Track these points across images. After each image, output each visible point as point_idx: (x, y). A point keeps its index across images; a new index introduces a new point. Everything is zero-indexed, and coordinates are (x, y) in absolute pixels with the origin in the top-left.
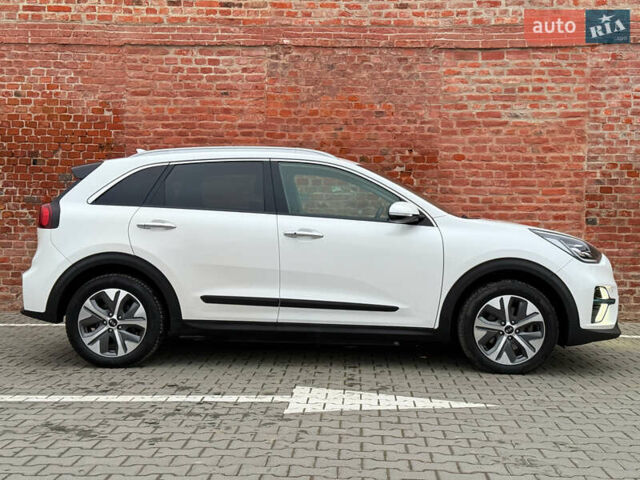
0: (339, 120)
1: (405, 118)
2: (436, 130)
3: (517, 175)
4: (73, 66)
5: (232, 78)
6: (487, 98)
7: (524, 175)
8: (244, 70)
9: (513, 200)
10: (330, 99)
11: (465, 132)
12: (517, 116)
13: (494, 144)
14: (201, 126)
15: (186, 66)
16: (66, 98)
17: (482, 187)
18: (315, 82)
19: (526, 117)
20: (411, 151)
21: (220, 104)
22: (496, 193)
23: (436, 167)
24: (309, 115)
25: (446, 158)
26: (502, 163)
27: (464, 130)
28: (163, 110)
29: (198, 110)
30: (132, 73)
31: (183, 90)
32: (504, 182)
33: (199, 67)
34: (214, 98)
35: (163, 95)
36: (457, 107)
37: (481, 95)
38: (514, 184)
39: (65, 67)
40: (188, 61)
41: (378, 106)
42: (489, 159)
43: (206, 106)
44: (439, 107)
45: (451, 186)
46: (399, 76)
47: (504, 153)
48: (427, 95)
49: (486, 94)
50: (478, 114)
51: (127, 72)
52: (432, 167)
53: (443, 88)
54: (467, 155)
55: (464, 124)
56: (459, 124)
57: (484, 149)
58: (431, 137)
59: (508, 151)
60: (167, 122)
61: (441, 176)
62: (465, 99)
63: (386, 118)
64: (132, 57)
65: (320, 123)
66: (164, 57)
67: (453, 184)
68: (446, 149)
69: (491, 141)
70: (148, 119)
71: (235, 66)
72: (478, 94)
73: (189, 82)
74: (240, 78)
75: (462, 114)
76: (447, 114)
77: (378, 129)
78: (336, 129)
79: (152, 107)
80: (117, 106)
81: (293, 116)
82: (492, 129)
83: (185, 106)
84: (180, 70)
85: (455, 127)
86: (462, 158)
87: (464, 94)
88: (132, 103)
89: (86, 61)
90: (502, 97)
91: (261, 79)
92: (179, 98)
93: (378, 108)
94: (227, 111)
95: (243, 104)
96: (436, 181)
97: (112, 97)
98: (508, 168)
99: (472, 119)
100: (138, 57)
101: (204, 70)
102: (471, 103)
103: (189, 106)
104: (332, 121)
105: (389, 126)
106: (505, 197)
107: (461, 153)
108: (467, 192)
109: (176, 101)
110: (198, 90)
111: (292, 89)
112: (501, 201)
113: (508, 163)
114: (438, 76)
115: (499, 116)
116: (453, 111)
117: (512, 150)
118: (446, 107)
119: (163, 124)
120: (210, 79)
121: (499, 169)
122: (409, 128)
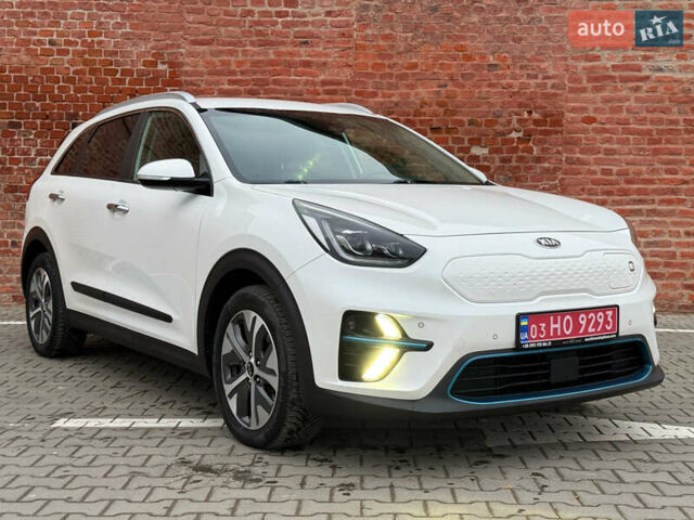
0: (443, 75)
1: (525, 72)
2: (562, 87)
3: (659, 141)
4: (119, 9)
5: (313, 23)
7: (668, 141)
8: (328, 14)
9: (654, 171)
10: (433, 48)
11: (597, 89)
12: (660, 70)
13: (632, 103)
14: (275, 82)
15: (257, 9)
16: (111, 48)
17: (617, 157)
18: (415, 29)
19: (671, 71)
20: (530, 113)
21: (300, 55)
22: (632, 163)
23: (561, 132)
24: (407, 68)
25: (573, 121)
26: (641, 127)
27: (596, 87)
28: (228, 63)
29: (271, 63)
30: (191, 18)
31: (254, 38)
32: (645, 150)
33: (273, 9)
34: (290, 49)
35: (229, 44)
36: (588, 59)
38: (656, 152)
39: (109, 9)
41: (491, 58)
42: (626, 122)
43: (282, 58)
44: (565, 59)
45: (578, 155)
46: (517, 20)
47: (644, 114)
48: (550, 44)
50: (613, 66)
51: (186, 15)
52: (556, 132)
54: (599, 117)
55: (596, 79)
56: (590, 80)
57: (619, 110)
58: (555, 95)
59: (648, 111)
60: (234, 78)
61: (567, 143)
63: (500, 72)
65: (420, 79)
67: (582, 152)
68: (573, 110)
69: (628, 100)
70: (210, 73)
71: (317, 9)
73: (261, 28)
74: (323, 23)
75: (593, 67)
76: (576, 67)
77: (491, 85)
78: (439, 86)
79: (214, 59)
80: (172, 58)
81: (388, 70)
82: (630, 85)
83: (256, 58)
84: (250, 13)
85: (584, 82)
86: (593, 120)
88: (190, 54)
89: (135, 2)
91: (348, 25)
92: (248, 48)
93: (491, 60)
94: (307, 64)
95: (326, 55)
96: (560, 148)
97: (167, 47)
98: (649, 132)
99: (606, 74)
101: (279, 14)
102: (606, 54)
103: (261, 58)
104: (435, 77)
105: (504, 82)
106: (644, 168)
107: (592, 115)
108: (597, 162)
109: (245, 53)
110: (272, 38)
111: (386, 37)
112: (639, 173)
113: (649, 127)
114: (565, 21)
115: (638, 69)
116: (583, 64)
117: (654, 110)
118: (573, 58)
119: (229, 80)
120: (286, 25)
121: (638, 134)
122: (529, 84)
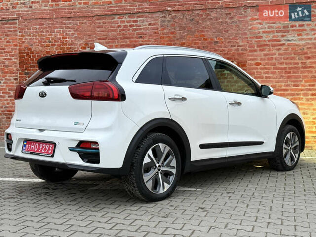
1: (230, 44)
2: (246, 50)
3: (290, 72)
4: (73, 28)
5: (144, 29)
6: (273, 32)
7: (294, 72)
8: (150, 24)
9: (288, 86)
10: (191, 36)
11: (261, 50)
12: (290, 41)
13: (277, 56)
15: (122, 24)
16: (70, 43)
17: (271, 79)
18: (184, 28)
19: (295, 41)
21: (138, 42)
22: (278, 82)
24: (181, 45)
25: (251, 64)
26: (282, 66)
27: (261, 49)
28: (112, 46)
29: (128, 45)
30: (98, 29)
31: (122, 36)
32: (283, 76)
33: (128, 24)
34: (135, 39)
35: (112, 39)
36: (257, 37)
37: (270, 30)
38: (289, 77)
39: (69, 28)
40: (124, 22)
42: (275, 64)
43: (132, 43)
44: (247, 38)
46: (226, 22)
47: (283, 61)
48: (240, 32)
49: (273, 29)
50: (268, 40)
51: (97, 29)
53: (249, 28)
54: (262, 62)
55: (261, 46)
56: (258, 46)
57: (271, 59)
58: (243, 54)
59: (285, 59)
62: (261, 32)
63: (219, 45)
64: (98, 21)
66: (113, 20)
69: (275, 54)
71: (145, 23)
72: (268, 30)
73: (124, 32)
74: (147, 29)
75: (259, 41)
76: (252, 41)
79: (107, 45)
80: (92, 45)
82: (276, 48)
83: (122, 44)
84: (120, 26)
85: (256, 47)
86: (260, 64)
87: (260, 30)
89: (78, 25)
90: (281, 31)
91: (157, 28)
92: (120, 40)
93: (216, 40)
95: (149, 41)
97: (90, 41)
98: (285, 68)
99: (265, 44)
100: (101, 21)
101: (131, 26)
102: (265, 35)
103: (124, 44)
105: (221, 49)
106: (283, 84)
107: (259, 62)
109: (118, 42)
110: (128, 35)
111: (172, 33)
112: (281, 86)
113: (285, 66)
114: (247, 22)
115: (280, 41)
116: (255, 40)
117: (287, 59)
118: (250, 38)
120: (133, 30)
121: (280, 69)
122: (232, 49)
